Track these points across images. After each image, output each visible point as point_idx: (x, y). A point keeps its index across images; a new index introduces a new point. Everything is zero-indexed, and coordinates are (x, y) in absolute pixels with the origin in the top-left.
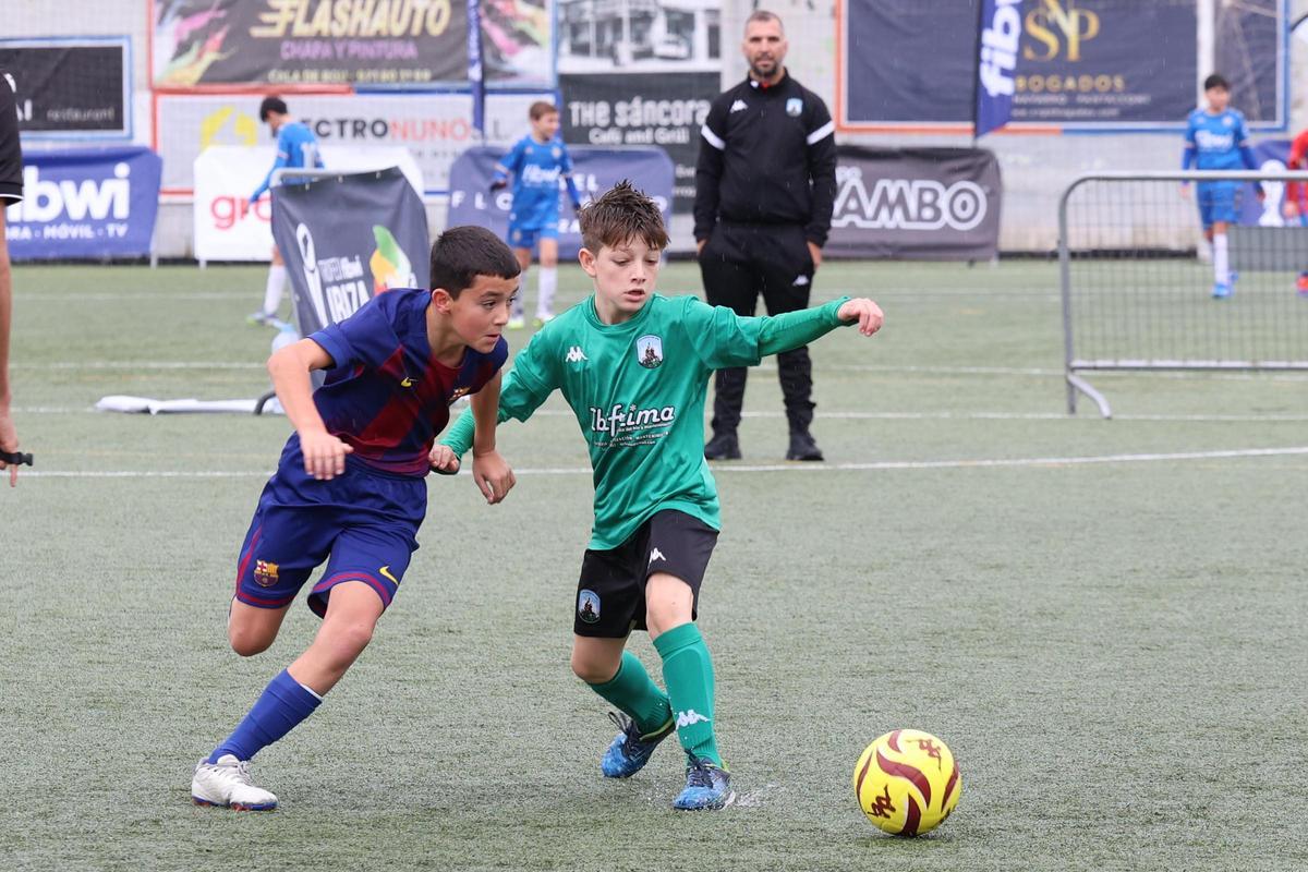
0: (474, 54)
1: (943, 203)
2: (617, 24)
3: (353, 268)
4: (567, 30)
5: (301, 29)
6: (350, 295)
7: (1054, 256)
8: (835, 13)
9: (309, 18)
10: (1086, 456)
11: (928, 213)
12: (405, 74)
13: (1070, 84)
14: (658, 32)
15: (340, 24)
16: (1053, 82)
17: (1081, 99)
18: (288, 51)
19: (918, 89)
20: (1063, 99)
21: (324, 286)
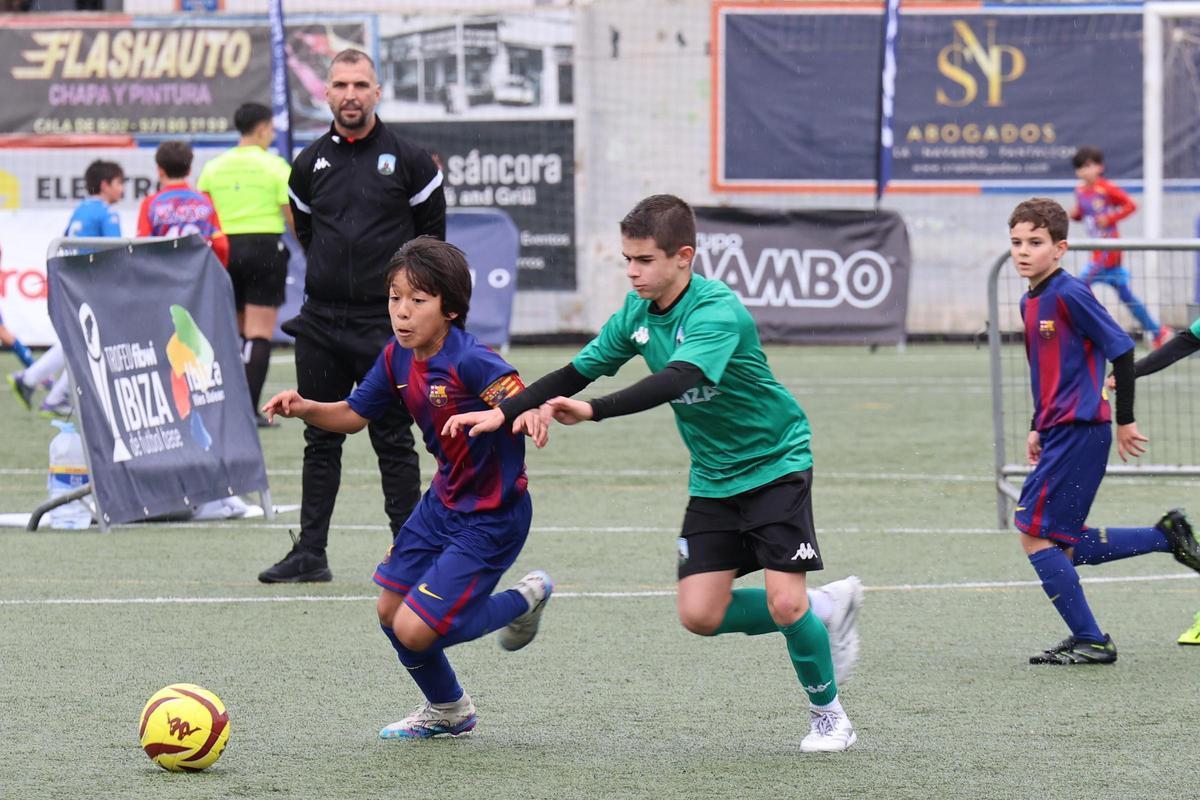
0: (280, 99)
1: (840, 276)
2: (450, 62)
3: (146, 357)
4: (391, 69)
5: (72, 69)
6: (142, 387)
7: (983, 339)
8: (710, 49)
9: (82, 56)
11: (822, 288)
12: (196, 123)
13: (991, 133)
14: (499, 72)
15: (119, 63)
16: (971, 132)
17: (1003, 152)
18: (57, 96)
19: (809, 142)
20: (982, 152)
21: (111, 377)
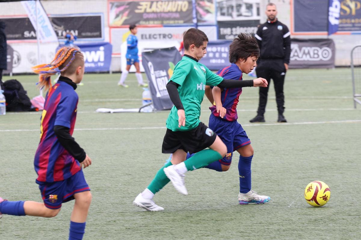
0: (194, 16)
1: (320, 53)
2: (232, 7)
3: (164, 73)
4: (219, 9)
5: (148, 10)
6: (163, 80)
7: (349, 67)
8: (290, 3)
9: (151, 7)
10: (359, 119)
11: (316, 56)
12: (176, 22)
13: (353, 21)
14: (243, 9)
15: (159, 8)
16: (348, 21)
17: (356, 25)
18: (145, 16)
19: (313, 23)
20: (351, 25)
21: (156, 78)
